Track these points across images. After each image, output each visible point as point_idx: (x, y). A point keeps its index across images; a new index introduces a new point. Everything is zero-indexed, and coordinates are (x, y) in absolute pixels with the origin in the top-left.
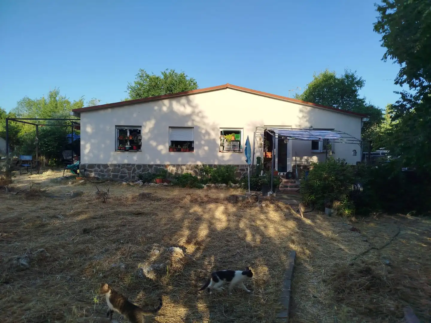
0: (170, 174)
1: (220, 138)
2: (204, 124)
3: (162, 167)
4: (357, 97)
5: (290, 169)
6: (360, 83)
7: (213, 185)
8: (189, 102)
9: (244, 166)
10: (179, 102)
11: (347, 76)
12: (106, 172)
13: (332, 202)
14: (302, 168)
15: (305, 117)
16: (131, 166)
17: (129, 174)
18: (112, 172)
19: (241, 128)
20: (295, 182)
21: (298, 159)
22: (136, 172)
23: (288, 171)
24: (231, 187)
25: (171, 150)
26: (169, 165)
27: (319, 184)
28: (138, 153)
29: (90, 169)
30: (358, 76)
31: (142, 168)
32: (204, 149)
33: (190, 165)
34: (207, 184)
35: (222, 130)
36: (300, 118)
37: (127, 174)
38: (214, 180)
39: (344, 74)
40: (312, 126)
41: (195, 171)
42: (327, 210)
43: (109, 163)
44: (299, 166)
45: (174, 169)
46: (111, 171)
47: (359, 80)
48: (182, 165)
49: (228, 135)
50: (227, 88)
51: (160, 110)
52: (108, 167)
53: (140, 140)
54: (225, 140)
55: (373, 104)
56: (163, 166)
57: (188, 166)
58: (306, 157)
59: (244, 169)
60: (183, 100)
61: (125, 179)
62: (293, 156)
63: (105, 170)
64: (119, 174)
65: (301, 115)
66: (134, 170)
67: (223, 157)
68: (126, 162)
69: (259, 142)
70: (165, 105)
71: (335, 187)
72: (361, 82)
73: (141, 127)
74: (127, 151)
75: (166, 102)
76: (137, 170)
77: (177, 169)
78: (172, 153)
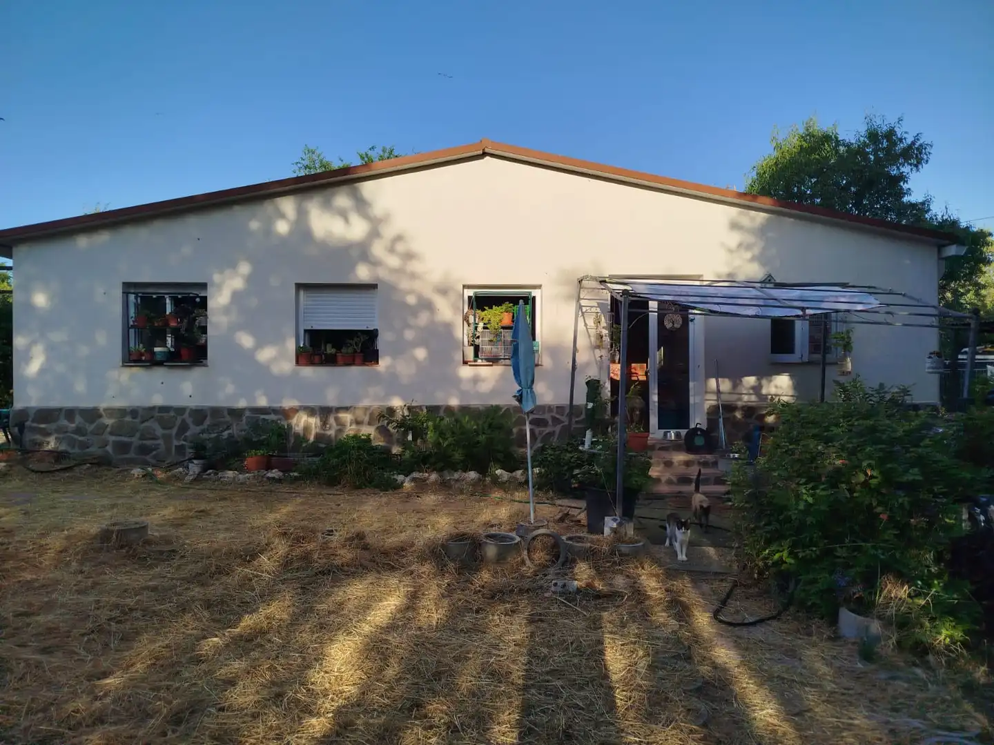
0: (301, 439)
1: (466, 319)
2: (413, 276)
3: (272, 417)
4: (906, 199)
5: (698, 419)
6: (915, 154)
7: (434, 476)
8: (362, 205)
9: (547, 409)
10: (327, 205)
11: (873, 136)
12: (93, 433)
13: (870, 581)
14: (738, 415)
15: (748, 247)
16: (172, 414)
17: (167, 438)
18: (111, 433)
19: (535, 287)
20: (715, 464)
21: (726, 385)
22: (188, 434)
23: (692, 426)
24: (496, 482)
25: (301, 360)
26: (295, 410)
27: (810, 500)
28: (197, 372)
29: (43, 426)
30: (907, 133)
31: (208, 422)
32: (415, 359)
33: (366, 409)
34: (415, 475)
35: (470, 293)
36: (730, 251)
37: (160, 442)
38: (439, 461)
39: (863, 129)
40: (770, 276)
41: (383, 430)
42: (848, 620)
43: (103, 406)
44: (729, 408)
45: (314, 422)
46: (108, 429)
47: (913, 143)
48: (338, 409)
49: (491, 308)
50: (484, 154)
51: (268, 231)
52: (100, 416)
53: (204, 330)
54: (481, 325)
55: (954, 217)
56: (275, 411)
57: (360, 413)
58: (751, 380)
59: (544, 419)
60: (342, 199)
61: (154, 457)
62: (708, 376)
63: (90, 428)
64: (133, 439)
65: (734, 239)
66: (184, 428)
67: (476, 380)
68: (158, 400)
69: (594, 330)
70: (282, 216)
71: (884, 517)
72: (917, 149)
73: (203, 286)
74: (160, 364)
75: (288, 205)
76: (192, 426)
77: (324, 423)
78: (308, 372)
